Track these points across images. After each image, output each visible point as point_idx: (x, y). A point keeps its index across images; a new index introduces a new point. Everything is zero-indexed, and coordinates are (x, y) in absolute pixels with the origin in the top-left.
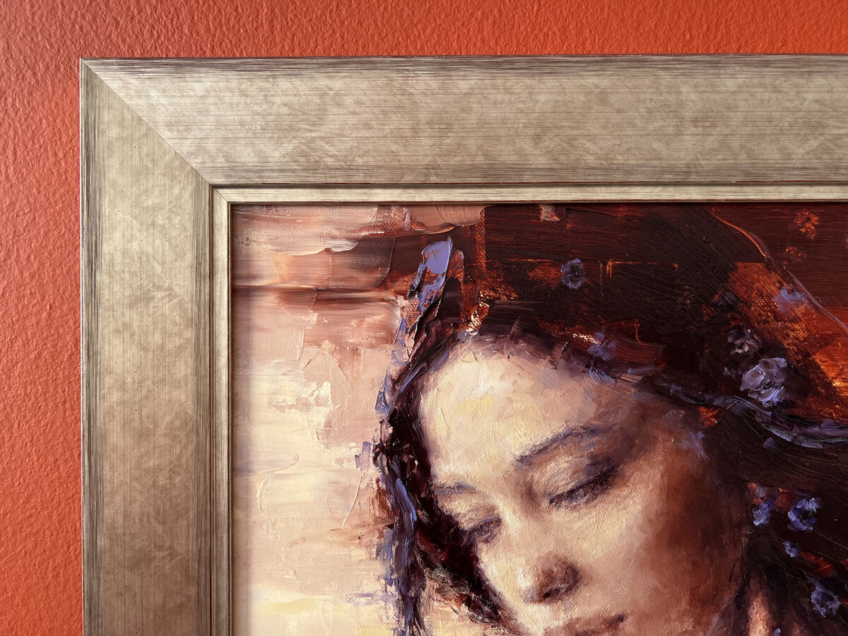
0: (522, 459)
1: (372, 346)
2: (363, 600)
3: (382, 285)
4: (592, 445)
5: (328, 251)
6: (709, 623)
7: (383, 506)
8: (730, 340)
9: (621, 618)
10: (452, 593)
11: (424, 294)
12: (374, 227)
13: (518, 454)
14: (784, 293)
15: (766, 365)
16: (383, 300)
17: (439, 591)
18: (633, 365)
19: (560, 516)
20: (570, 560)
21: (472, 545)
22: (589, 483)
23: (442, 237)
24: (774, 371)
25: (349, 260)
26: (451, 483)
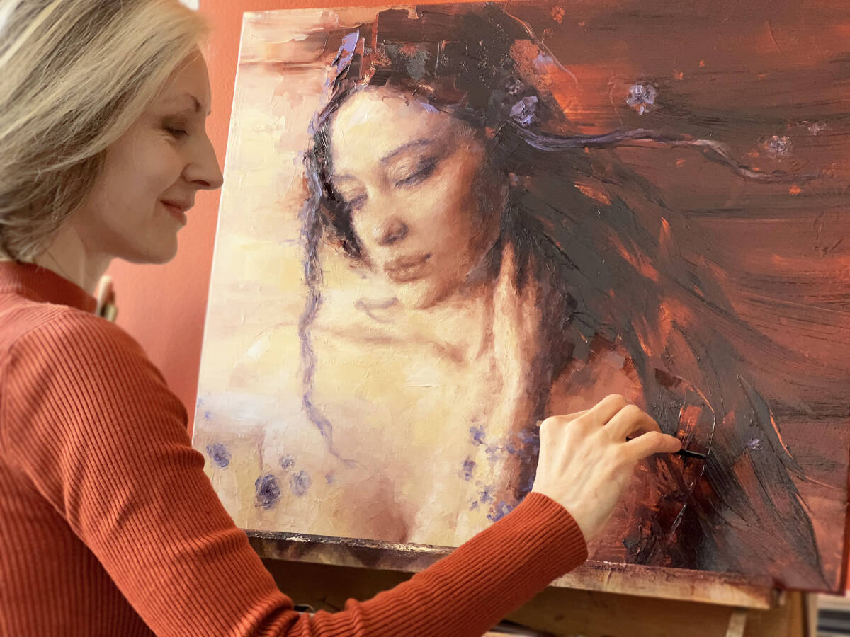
0: (383, 160)
1: (310, 95)
2: (289, 243)
3: (319, 59)
4: (423, 151)
5: (293, 40)
6: (478, 260)
7: (305, 188)
8: (506, 86)
9: (428, 256)
10: (336, 240)
11: (340, 64)
12: (319, 26)
13: (381, 156)
14: (540, 57)
15: (526, 101)
16: (318, 68)
17: (329, 238)
18: (450, 103)
19: (401, 193)
20: (403, 219)
21: (350, 211)
22: (419, 173)
23: (354, 30)
24: (530, 104)
25: (304, 45)
26: (343, 174)
